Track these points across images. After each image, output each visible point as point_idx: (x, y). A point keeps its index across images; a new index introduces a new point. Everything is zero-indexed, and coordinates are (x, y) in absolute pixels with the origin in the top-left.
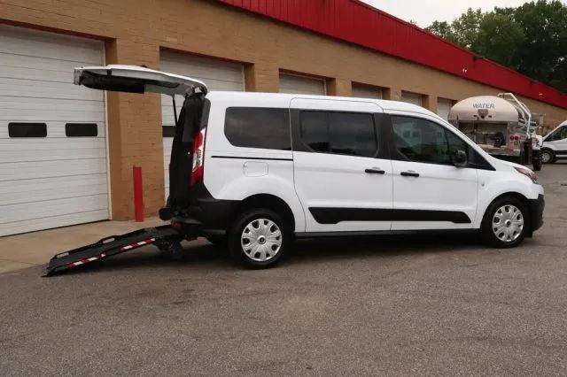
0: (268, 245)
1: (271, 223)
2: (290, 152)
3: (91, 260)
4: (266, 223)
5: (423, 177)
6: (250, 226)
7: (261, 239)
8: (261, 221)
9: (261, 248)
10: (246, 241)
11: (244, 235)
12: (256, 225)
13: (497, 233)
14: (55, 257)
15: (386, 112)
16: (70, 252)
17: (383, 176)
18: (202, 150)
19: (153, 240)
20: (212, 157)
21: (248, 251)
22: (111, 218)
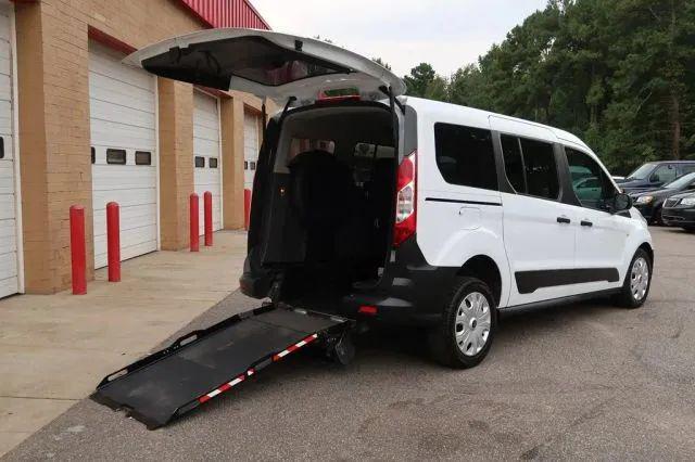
0: (478, 329)
1: (481, 297)
2: (498, 193)
3: (232, 383)
4: (477, 298)
5: (597, 227)
6: (463, 304)
7: (472, 322)
8: (474, 294)
9: (473, 336)
10: (460, 328)
11: (459, 319)
12: (468, 304)
13: (633, 290)
14: (105, 382)
15: (561, 142)
16: (131, 369)
17: (569, 226)
18: (413, 189)
19: (315, 336)
20: (428, 199)
21: (461, 343)
22: (22, 290)
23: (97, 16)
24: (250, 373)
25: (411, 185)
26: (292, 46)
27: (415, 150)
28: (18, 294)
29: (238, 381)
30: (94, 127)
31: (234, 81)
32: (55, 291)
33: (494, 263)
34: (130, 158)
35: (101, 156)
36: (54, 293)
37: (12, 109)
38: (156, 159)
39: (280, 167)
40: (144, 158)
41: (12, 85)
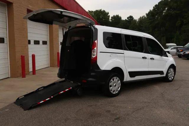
0: (117, 87)
1: (118, 78)
2: (123, 50)
3: (47, 99)
4: (116, 78)
5: (155, 60)
6: (112, 80)
7: (115, 85)
8: (115, 78)
9: (115, 88)
10: (111, 86)
11: (110, 84)
12: (113, 80)
13: (169, 77)
14: (18, 99)
15: (145, 36)
16: (25, 96)
17: (146, 59)
18: (96, 50)
19: (71, 88)
20: (100, 52)
21: (111, 90)
22: (10, 77)
23: (30, 6)
24: (52, 97)
25: (96, 48)
26: (60, 13)
27: (97, 39)
28: (9, 78)
29: (49, 99)
30: (29, 35)
31: (54, 22)
32: (18, 77)
33: (121, 69)
34: (41, 43)
35: (32, 42)
36: (17, 77)
37: (7, 30)
38: (48, 43)
39: (67, 44)
40: (45, 43)
41: (6, 24)
